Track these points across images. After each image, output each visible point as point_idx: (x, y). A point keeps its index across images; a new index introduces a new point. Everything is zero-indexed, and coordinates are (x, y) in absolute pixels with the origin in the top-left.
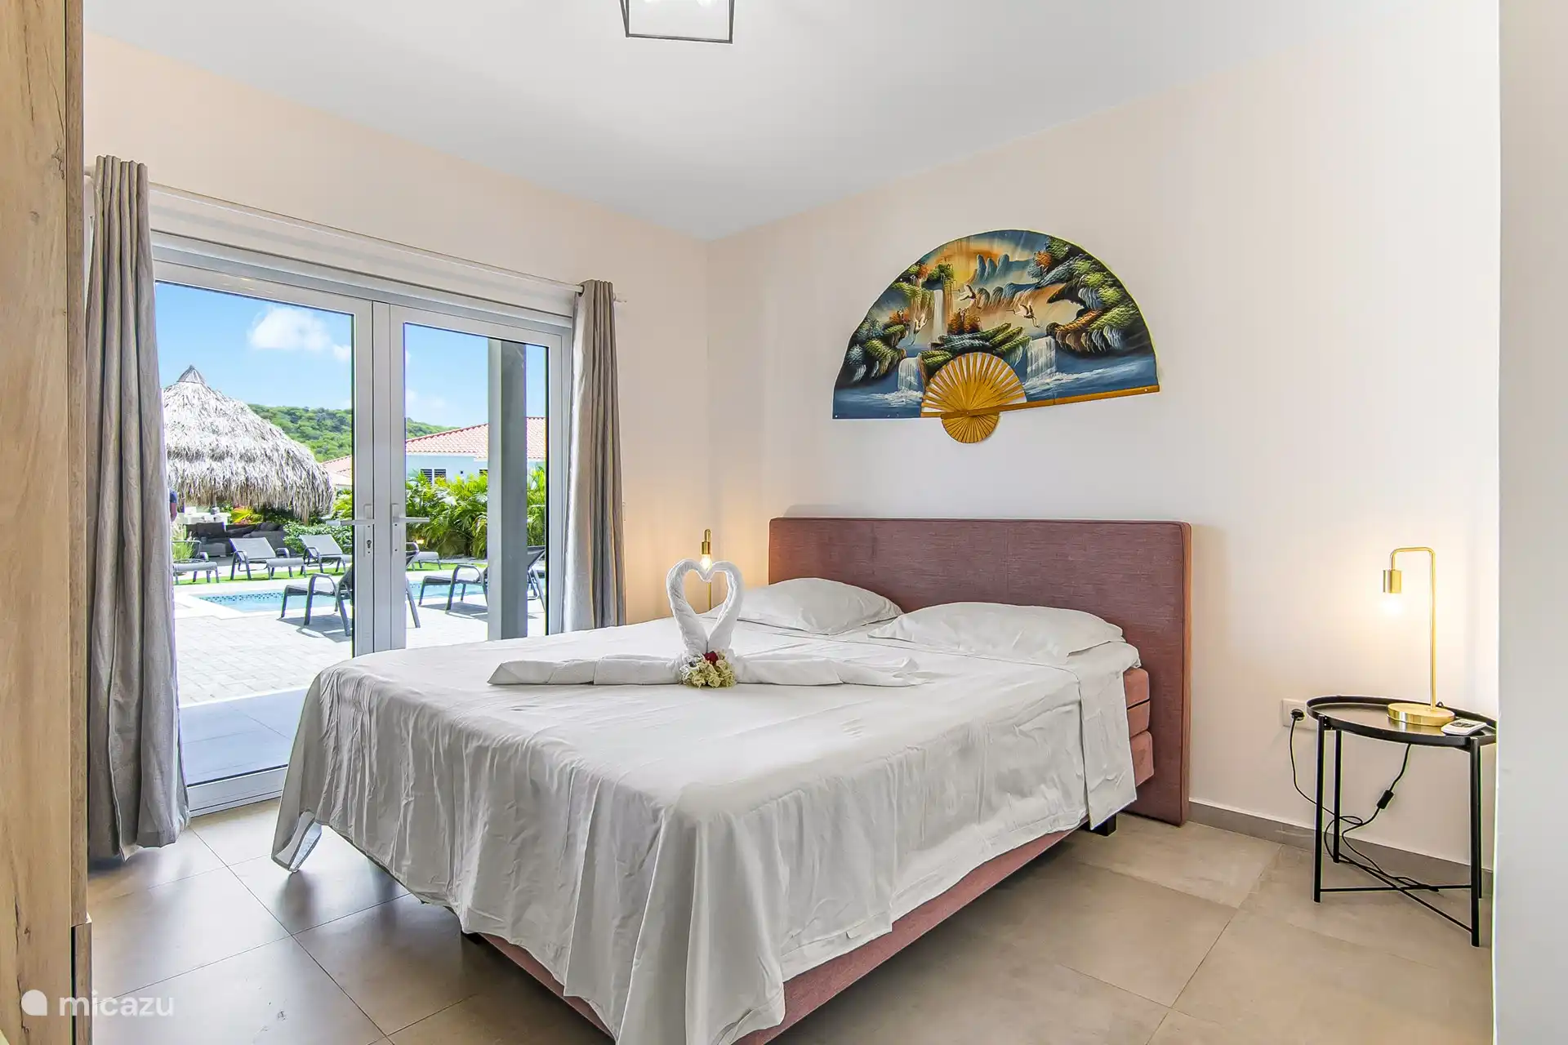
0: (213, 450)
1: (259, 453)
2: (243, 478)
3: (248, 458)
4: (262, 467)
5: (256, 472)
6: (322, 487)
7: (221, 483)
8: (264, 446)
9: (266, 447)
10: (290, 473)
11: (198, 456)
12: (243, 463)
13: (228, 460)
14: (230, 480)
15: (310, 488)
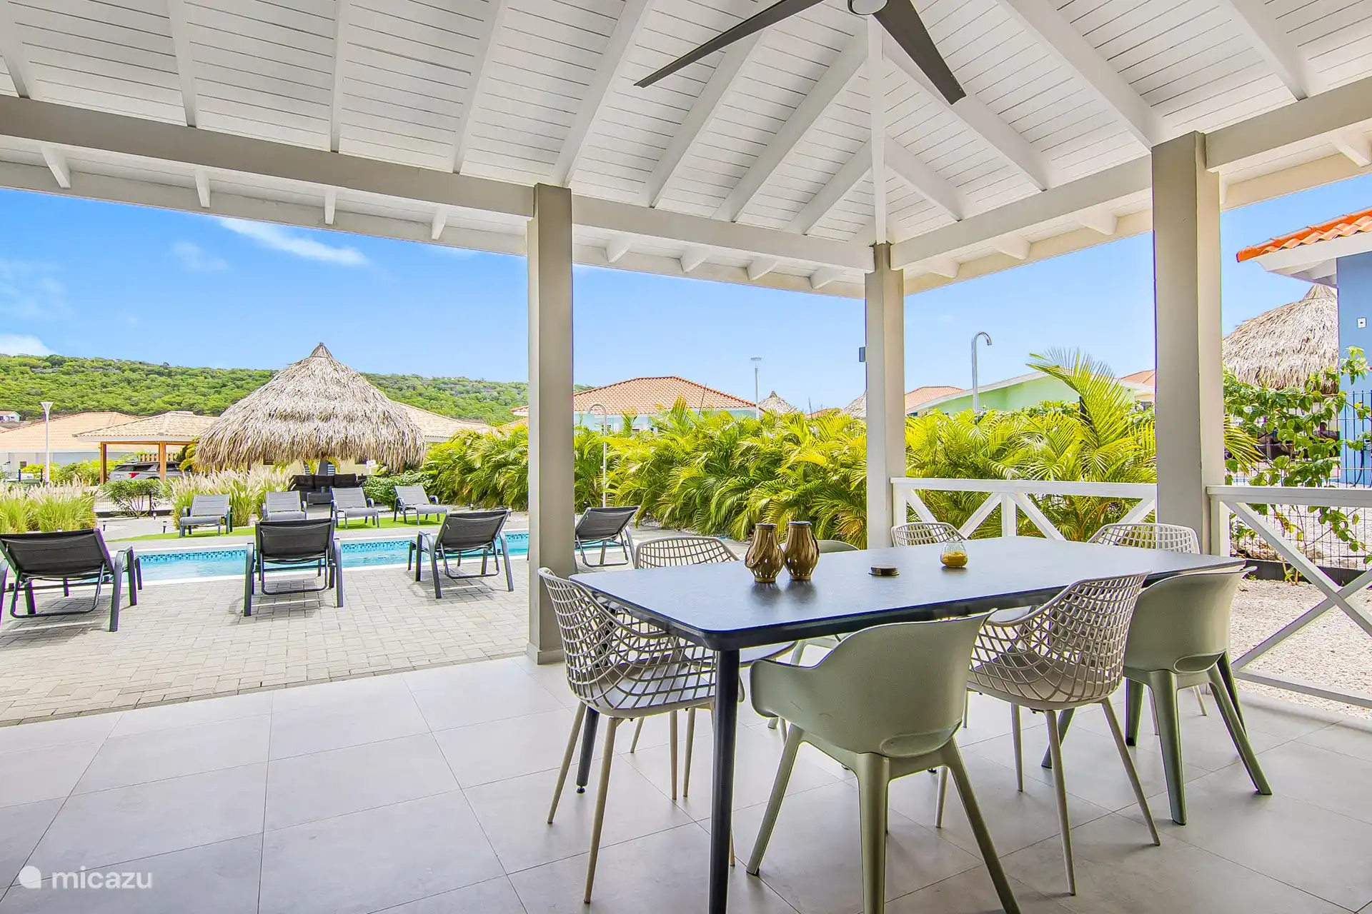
0: (321, 413)
1: (360, 414)
2: (343, 435)
3: (350, 419)
4: (361, 425)
5: (354, 431)
6: (410, 443)
7: (324, 441)
8: (365, 408)
9: (366, 409)
10: (384, 431)
11: (309, 417)
12: (345, 423)
13: (333, 420)
14: (332, 438)
15: (399, 443)
